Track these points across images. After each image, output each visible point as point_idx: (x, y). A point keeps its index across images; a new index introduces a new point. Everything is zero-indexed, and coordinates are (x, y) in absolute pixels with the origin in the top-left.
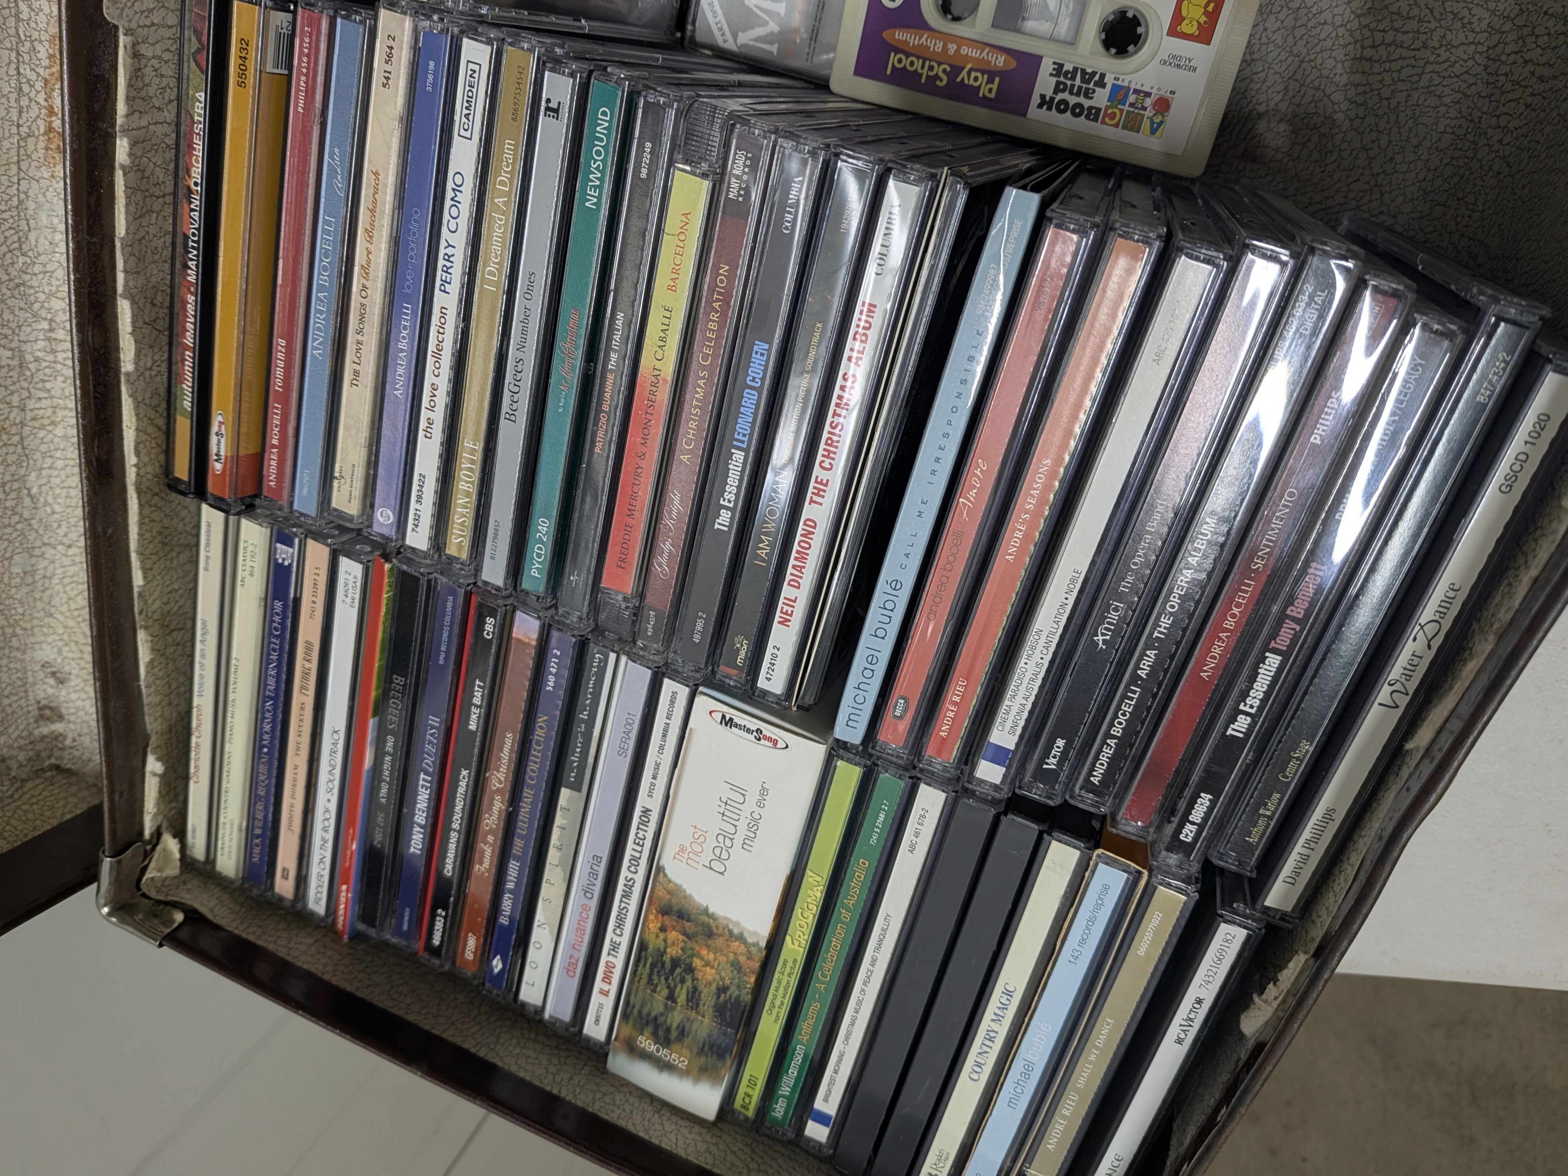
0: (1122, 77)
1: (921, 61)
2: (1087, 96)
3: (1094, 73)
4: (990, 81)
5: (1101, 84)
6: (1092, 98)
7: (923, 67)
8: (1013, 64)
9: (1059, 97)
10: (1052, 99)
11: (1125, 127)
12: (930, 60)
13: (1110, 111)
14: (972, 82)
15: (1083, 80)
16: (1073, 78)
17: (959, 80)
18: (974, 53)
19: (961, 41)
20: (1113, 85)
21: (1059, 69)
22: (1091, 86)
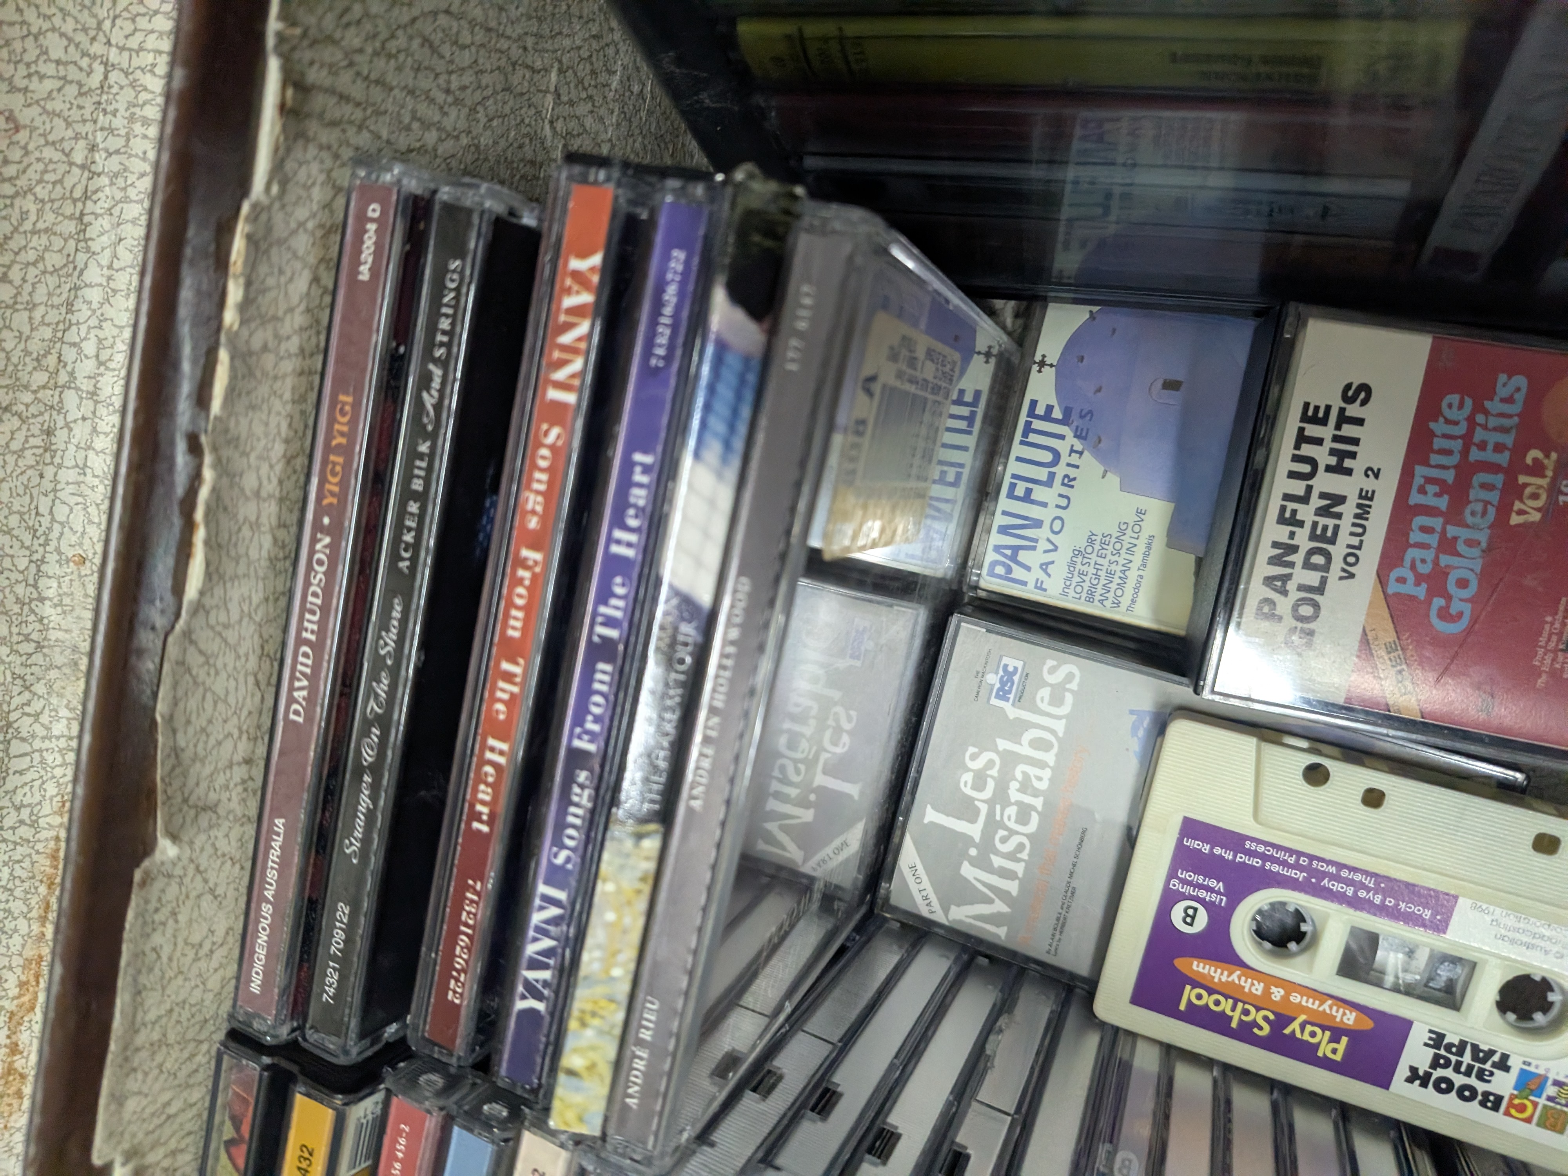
0: (1534, 1062)
1: (1230, 1001)
2: (1480, 1076)
3: (1492, 1053)
4: (1335, 1039)
5: (1503, 1065)
6: (1489, 1081)
7: (1233, 1009)
8: (1368, 1024)
9: (1439, 1073)
10: (1428, 1075)
11: (1541, 1124)
12: (1245, 1003)
13: (1516, 1101)
14: (1306, 1037)
15: (1475, 1058)
16: (1461, 1053)
17: (1287, 1031)
18: (1311, 1004)
19: (1290, 986)
20: (1522, 1071)
21: (1437, 1040)
22: (1488, 1066)
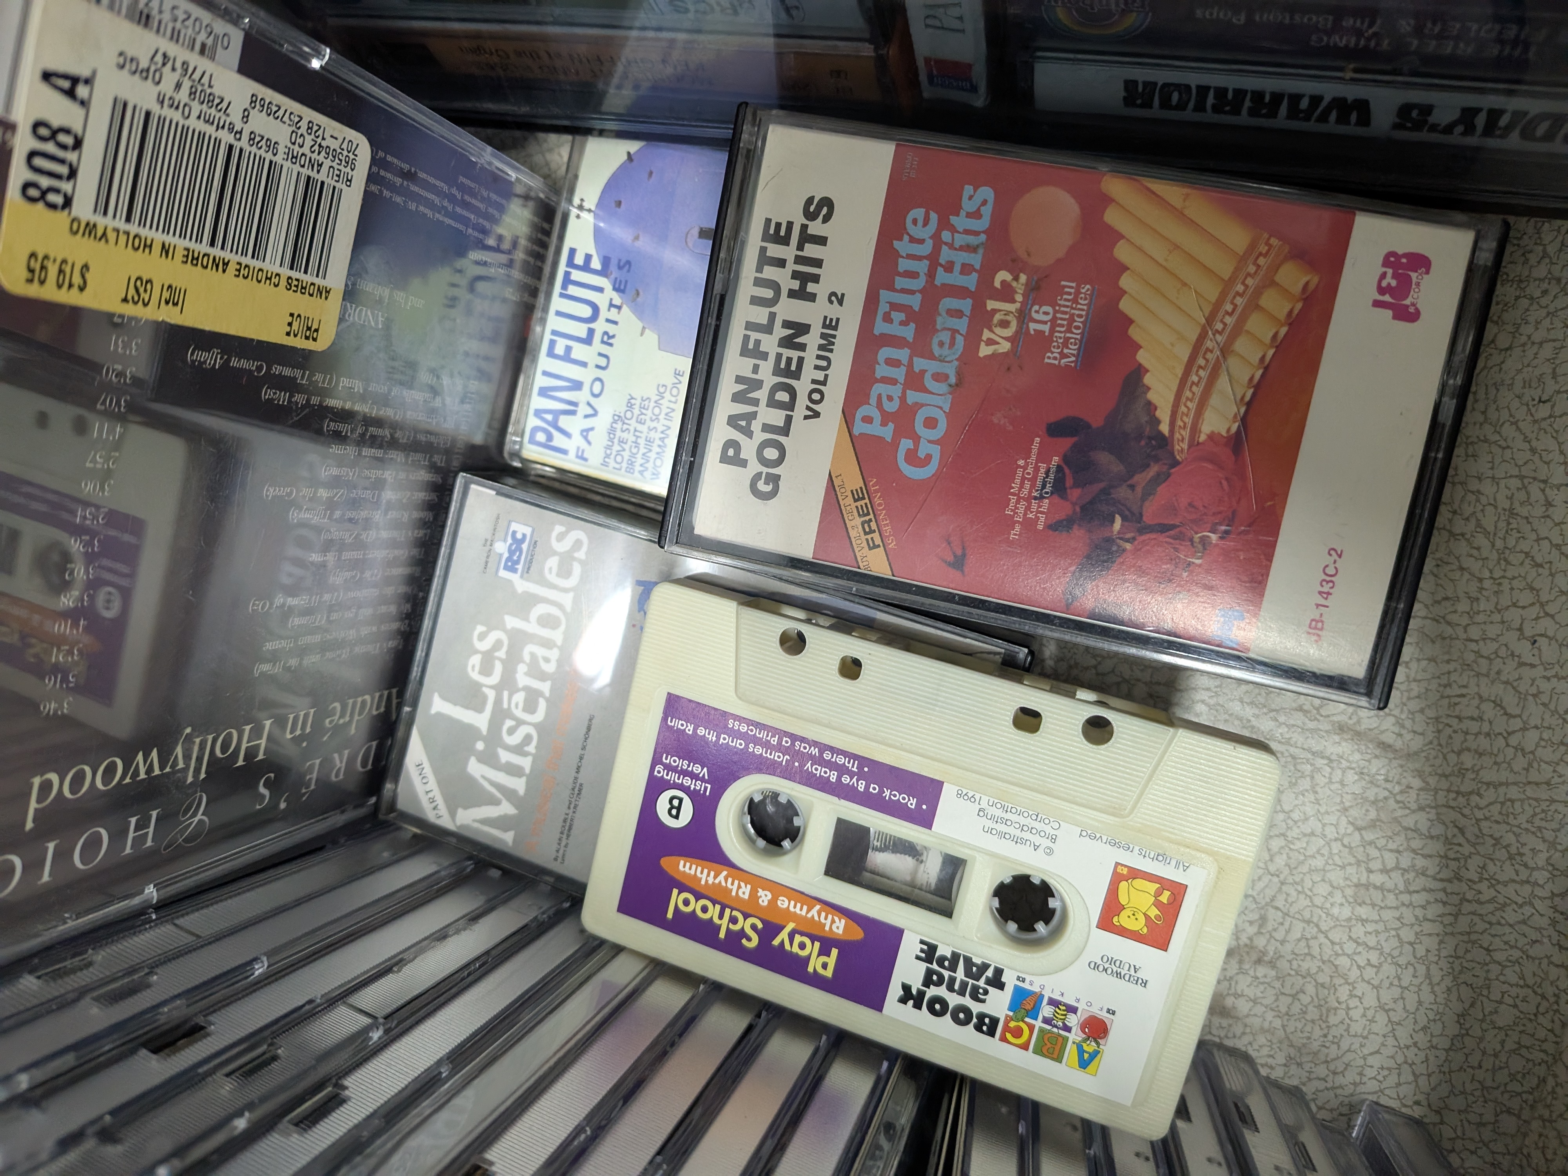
0: (1028, 978)
1: (718, 907)
2: (975, 997)
3: (986, 967)
4: (824, 951)
5: (997, 982)
6: (983, 1001)
7: (721, 917)
8: (858, 934)
9: (932, 992)
10: (921, 994)
11: (1038, 1051)
12: (732, 909)
13: (1012, 1024)
14: (796, 949)
15: (968, 973)
16: (953, 968)
17: (776, 942)
18: (799, 910)
19: (778, 889)
20: (1016, 988)
21: (929, 952)
22: (981, 983)
